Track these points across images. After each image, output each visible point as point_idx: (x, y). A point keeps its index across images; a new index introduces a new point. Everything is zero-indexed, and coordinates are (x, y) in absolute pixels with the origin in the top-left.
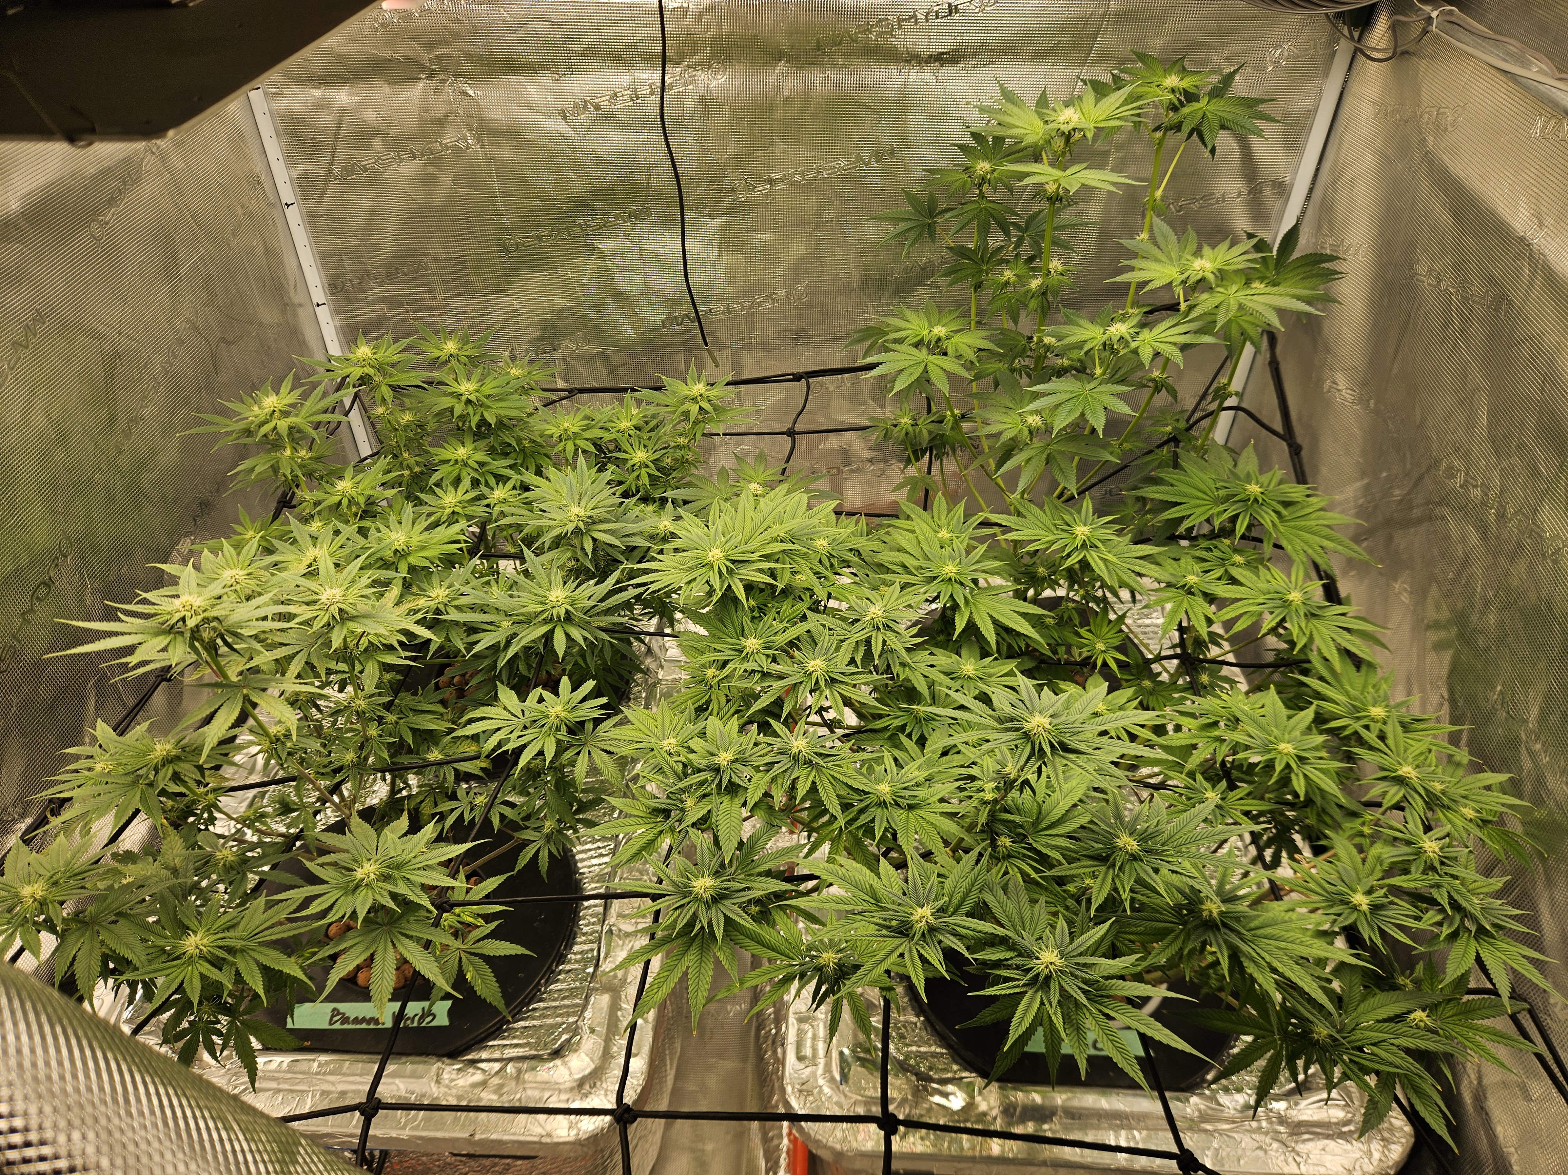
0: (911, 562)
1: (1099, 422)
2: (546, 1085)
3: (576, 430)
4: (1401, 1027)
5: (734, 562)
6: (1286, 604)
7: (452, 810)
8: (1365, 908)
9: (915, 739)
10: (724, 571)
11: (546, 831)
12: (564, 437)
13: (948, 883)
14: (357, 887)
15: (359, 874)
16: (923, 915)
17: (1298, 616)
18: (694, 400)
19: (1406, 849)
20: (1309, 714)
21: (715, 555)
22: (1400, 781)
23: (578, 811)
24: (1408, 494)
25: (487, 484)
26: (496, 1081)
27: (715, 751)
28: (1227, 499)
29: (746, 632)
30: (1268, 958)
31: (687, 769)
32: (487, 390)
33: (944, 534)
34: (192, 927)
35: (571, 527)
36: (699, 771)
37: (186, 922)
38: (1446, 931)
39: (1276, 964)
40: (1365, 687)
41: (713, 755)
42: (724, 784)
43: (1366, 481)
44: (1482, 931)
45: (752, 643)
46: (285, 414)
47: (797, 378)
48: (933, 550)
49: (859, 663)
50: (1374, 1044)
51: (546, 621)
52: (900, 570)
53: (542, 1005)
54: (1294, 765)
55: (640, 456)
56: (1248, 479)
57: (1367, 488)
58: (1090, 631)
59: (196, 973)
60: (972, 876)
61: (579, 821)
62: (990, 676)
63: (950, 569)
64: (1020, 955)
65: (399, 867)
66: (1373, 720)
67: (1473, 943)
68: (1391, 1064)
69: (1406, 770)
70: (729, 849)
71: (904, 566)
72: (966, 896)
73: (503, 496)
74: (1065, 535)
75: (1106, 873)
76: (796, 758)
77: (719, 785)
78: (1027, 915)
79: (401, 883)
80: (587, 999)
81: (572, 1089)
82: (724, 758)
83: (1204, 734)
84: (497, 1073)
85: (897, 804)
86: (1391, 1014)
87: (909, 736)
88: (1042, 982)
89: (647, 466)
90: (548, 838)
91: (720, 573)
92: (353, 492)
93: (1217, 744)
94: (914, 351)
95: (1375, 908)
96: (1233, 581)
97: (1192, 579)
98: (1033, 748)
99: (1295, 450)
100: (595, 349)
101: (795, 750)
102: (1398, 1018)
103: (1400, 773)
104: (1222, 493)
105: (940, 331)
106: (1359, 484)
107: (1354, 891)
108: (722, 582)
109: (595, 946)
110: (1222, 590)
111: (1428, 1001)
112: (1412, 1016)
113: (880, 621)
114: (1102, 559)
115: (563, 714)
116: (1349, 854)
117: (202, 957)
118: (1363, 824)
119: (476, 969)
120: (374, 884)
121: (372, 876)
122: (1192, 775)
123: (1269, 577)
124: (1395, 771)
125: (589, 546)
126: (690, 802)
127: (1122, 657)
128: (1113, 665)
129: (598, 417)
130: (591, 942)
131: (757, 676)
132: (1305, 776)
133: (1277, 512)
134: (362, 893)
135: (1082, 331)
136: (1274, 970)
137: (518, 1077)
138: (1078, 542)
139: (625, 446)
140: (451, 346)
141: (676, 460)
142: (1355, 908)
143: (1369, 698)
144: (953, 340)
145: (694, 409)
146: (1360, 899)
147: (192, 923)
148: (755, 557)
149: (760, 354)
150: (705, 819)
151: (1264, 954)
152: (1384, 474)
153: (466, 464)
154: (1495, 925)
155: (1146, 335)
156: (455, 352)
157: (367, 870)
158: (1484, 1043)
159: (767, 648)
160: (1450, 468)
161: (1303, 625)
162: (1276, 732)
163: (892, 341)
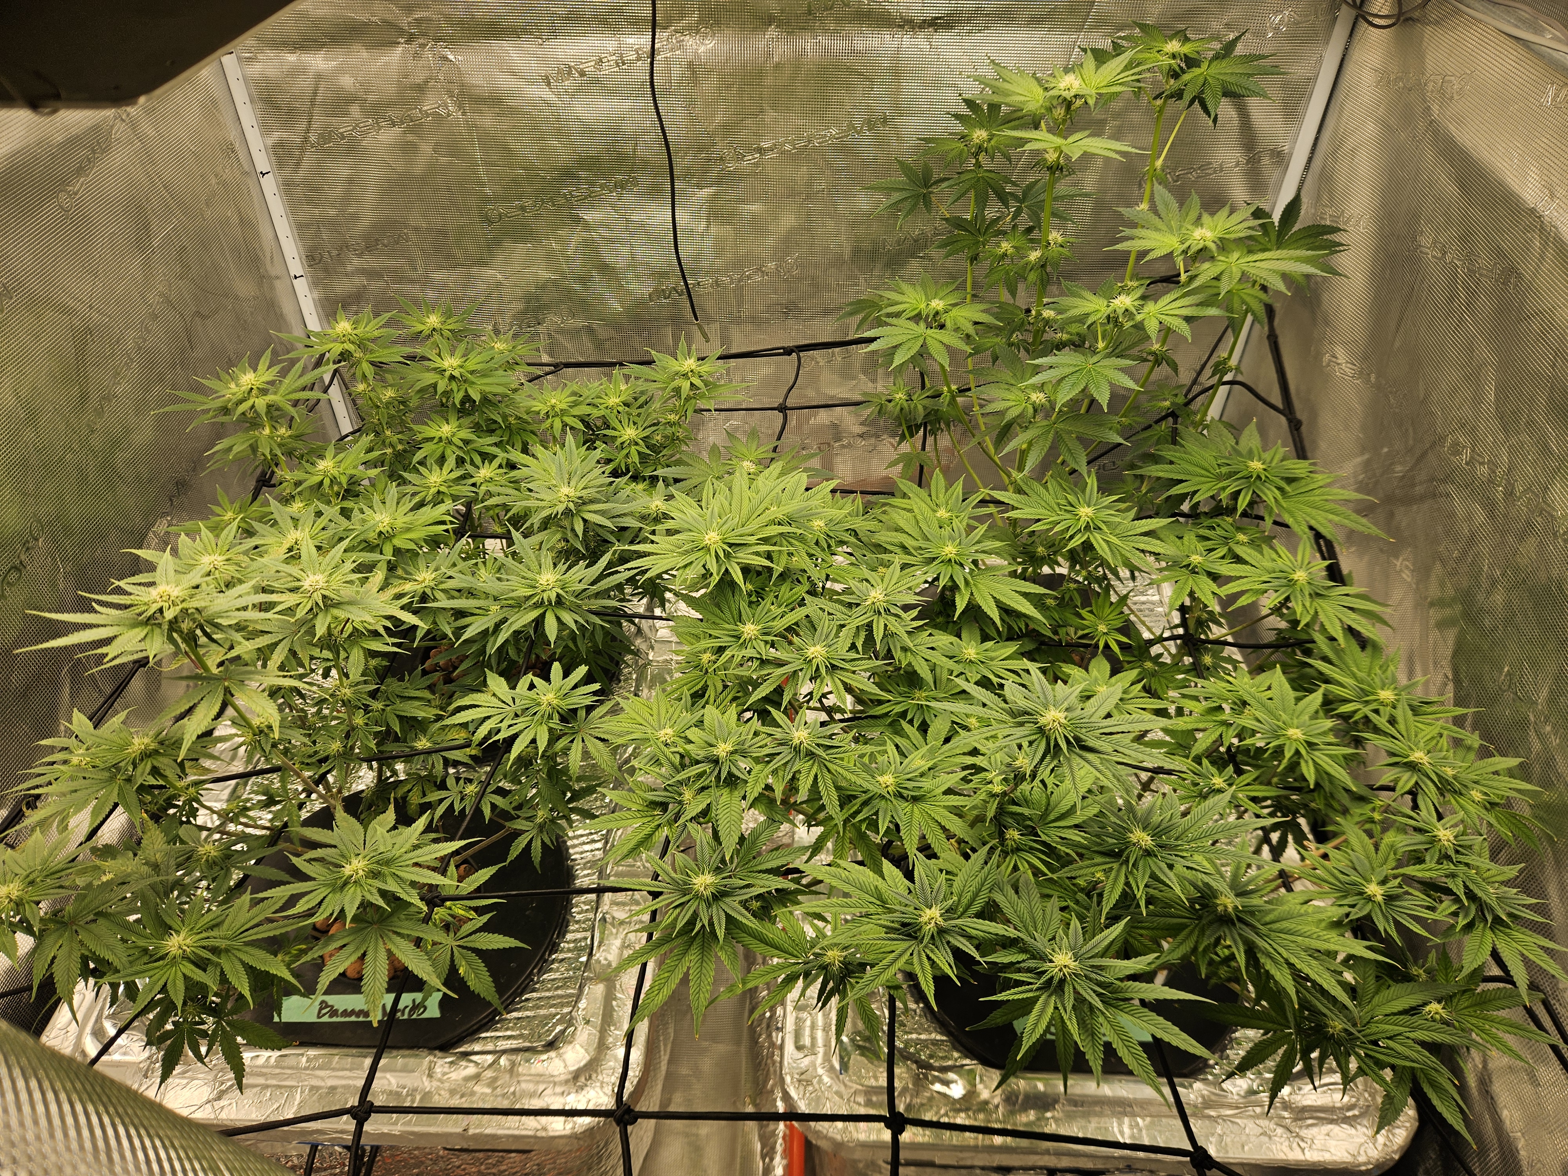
0: (909, 543)
1: (1103, 398)
2: (540, 1078)
3: (564, 406)
4: (1416, 1020)
5: (731, 545)
6: (1291, 583)
7: (441, 801)
8: (1379, 898)
9: (916, 724)
10: (722, 555)
11: (539, 820)
12: (551, 414)
13: (958, 883)
14: (345, 884)
15: (348, 870)
16: (932, 916)
17: (1303, 595)
18: (685, 376)
19: (1420, 838)
20: (1316, 698)
21: (712, 538)
22: (1412, 767)
23: (571, 800)
24: (1411, 469)
25: (472, 463)
26: (489, 1074)
27: (714, 742)
28: (1230, 475)
29: (744, 617)
30: (1285, 954)
31: (685, 761)
32: (471, 365)
33: (942, 513)
34: (175, 926)
35: (561, 508)
36: (698, 762)
37: (169, 921)
38: (1462, 922)
39: (1293, 960)
40: (1370, 669)
41: (711, 746)
42: (723, 776)
43: (1366, 456)
44: (1497, 920)
45: (750, 629)
46: (263, 392)
47: (788, 351)
48: (932, 530)
49: (860, 648)
50: (1390, 1038)
51: (536, 606)
52: (898, 550)
53: (534, 995)
54: (1303, 751)
55: (629, 433)
56: (1250, 455)
57: (1367, 464)
58: (1091, 612)
59: (180, 974)
60: (982, 875)
61: (572, 810)
62: (992, 659)
63: (950, 550)
64: (1034, 957)
65: (388, 863)
66: (1382, 704)
67: (1489, 934)
68: (1407, 1058)
69: (1418, 756)
70: (729, 844)
71: (904, 548)
72: (976, 895)
73: (489, 475)
74: (1068, 516)
75: (1119, 871)
76: (797, 750)
77: (718, 777)
78: (1039, 914)
79: (390, 880)
80: (581, 989)
81: (567, 1082)
82: (722, 749)
83: (1209, 718)
84: (490, 1065)
85: (901, 796)
86: (1407, 1006)
87: (911, 722)
88: (1055, 986)
89: (636, 444)
90: (541, 827)
91: (717, 556)
92: (335, 472)
93: (1224, 728)
94: (911, 325)
95: (1390, 898)
96: (1238, 559)
97: (1196, 559)
98: (1048, 744)
99: (1295, 425)
100: (580, 323)
101: (796, 742)
102: (1412, 1011)
103: (1412, 758)
104: (1224, 470)
105: (937, 304)
106: (1359, 460)
107: (1369, 881)
108: (720, 566)
109: (589, 934)
110: (1226, 569)
111: (1443, 992)
112: (1427, 1008)
113: (881, 606)
114: (1106, 539)
115: (555, 702)
116: (1361, 842)
117: (185, 957)
118: (1373, 810)
119: (469, 964)
120: (363, 882)
121: (361, 873)
122: (1198, 760)
123: (1274, 556)
124: (1407, 756)
125: (579, 528)
126: (688, 795)
127: (1124, 639)
128: (1115, 648)
129: (586, 393)
130: (585, 930)
131: (756, 663)
132: (1315, 763)
133: (1280, 489)
134: (351, 890)
135: (1086, 303)
136: (1291, 965)
137: (512, 1070)
138: (1082, 524)
139: (614, 423)
140: (434, 320)
141: (666, 437)
142: (1369, 899)
143: (1377, 680)
144: (951, 314)
145: (686, 385)
146: (1374, 890)
147: (175, 923)
148: (752, 539)
149: (749, 327)
150: (705, 813)
151: (1281, 950)
152: (1386, 450)
153: (450, 442)
154: (1510, 915)
155: (1151, 307)
156: (438, 326)
157: (356, 867)
158: (1500, 1034)
159: (765, 634)
160: (1456, 444)
161: (1308, 604)
162: (1284, 717)
163: (889, 315)
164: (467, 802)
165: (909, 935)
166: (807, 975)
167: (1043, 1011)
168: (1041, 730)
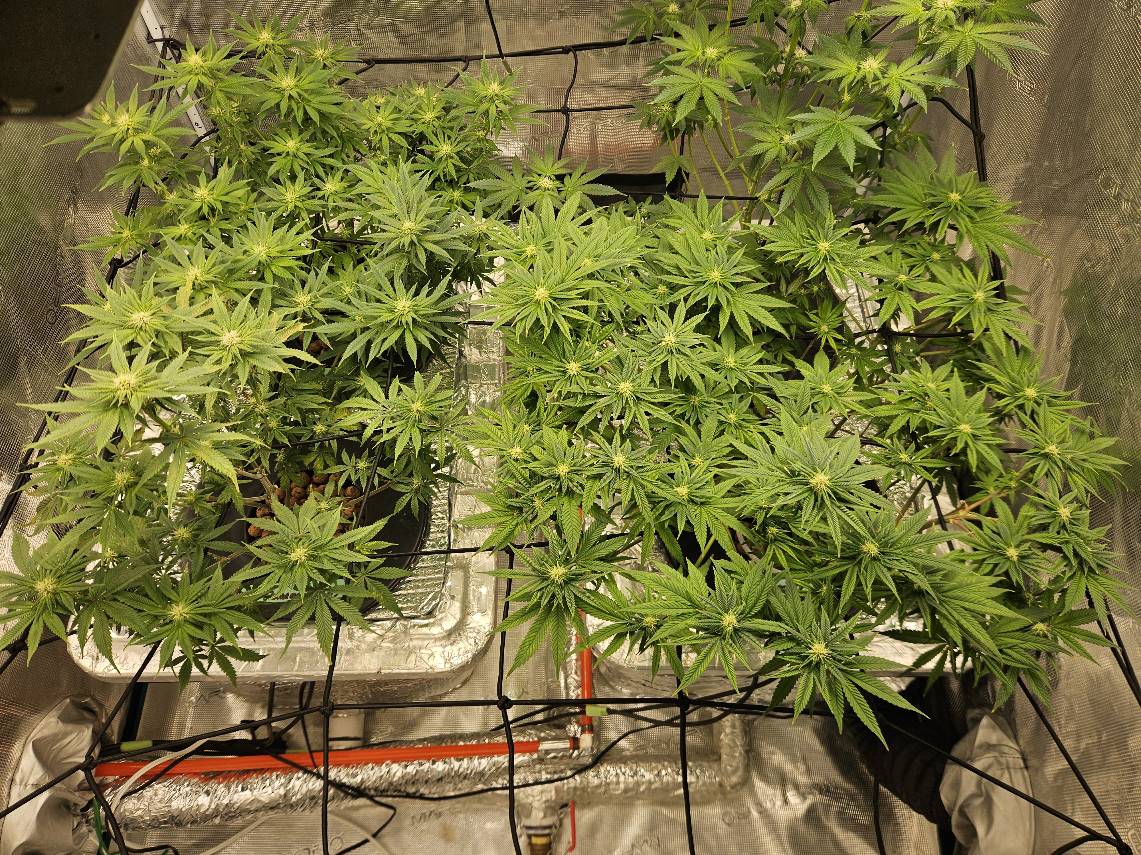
0: (684, 266)
1: (850, 157)
2: (425, 637)
3: (389, 124)
4: (1027, 635)
5: (555, 299)
6: (972, 301)
7: (342, 473)
8: (1015, 559)
9: (692, 423)
10: (550, 309)
11: (415, 486)
12: (379, 131)
13: (745, 588)
14: (293, 566)
15: (293, 556)
16: (730, 620)
17: (980, 312)
18: (491, 100)
19: (1046, 512)
20: (981, 395)
21: (541, 293)
22: (1046, 456)
23: (435, 469)
25: (318, 176)
26: (390, 634)
27: (554, 462)
28: (933, 205)
29: (567, 354)
30: (957, 616)
31: (535, 478)
32: (305, 84)
33: (707, 235)
34: (174, 598)
35: (407, 240)
36: (543, 478)
37: (168, 595)
38: (1068, 574)
39: (963, 622)
40: (1020, 368)
41: (551, 465)
42: (564, 490)
43: (1029, 164)
44: (1091, 570)
45: (573, 367)
46: (137, 131)
47: (566, 50)
48: (700, 255)
49: (658, 383)
50: (1009, 648)
51: (397, 327)
52: (675, 271)
53: (413, 578)
54: (970, 443)
55: (445, 148)
56: (950, 187)
57: (1028, 172)
58: (817, 314)
59: (186, 635)
60: (762, 584)
61: (437, 476)
62: (745, 364)
63: (716, 275)
64: (798, 644)
65: (321, 547)
66: (1027, 399)
67: (1084, 581)
68: (1019, 662)
69: (1052, 449)
70: (573, 543)
71: (678, 268)
72: (758, 599)
73: (334, 189)
74: (810, 249)
75: (852, 571)
76: (618, 471)
77: (560, 490)
78: (800, 610)
79: (325, 561)
80: (446, 573)
81: (444, 638)
82: (562, 469)
83: (901, 406)
84: (390, 629)
85: (693, 501)
86: (1022, 626)
87: (688, 422)
88: (815, 667)
89: (452, 158)
90: (417, 491)
91: (546, 310)
92: (210, 199)
93: (910, 415)
94: (689, 73)
95: (1022, 558)
96: (933, 279)
97: (902, 278)
98: (816, 500)
99: (979, 139)
100: (385, 20)
101: (616, 465)
102: (1026, 629)
103: (1047, 450)
104: (930, 200)
105: (712, 52)
106: (1022, 165)
107: (1009, 545)
108: (549, 318)
109: (446, 535)
110: (924, 286)
111: (1046, 615)
112: (1035, 627)
113: (673, 346)
114: (838, 271)
115: (422, 409)
116: (1005, 513)
117: (186, 621)
118: (1011, 480)
119: (377, 589)
120: (306, 564)
121: (303, 558)
123: (960, 275)
124: (1043, 448)
125: (423, 257)
126: (538, 503)
127: (840, 337)
128: (833, 344)
129: (404, 107)
130: (443, 532)
131: (580, 397)
132: (978, 452)
133: (971, 217)
134: (298, 571)
135: (840, 65)
136: (961, 626)
137: (406, 632)
138: (821, 256)
139: (432, 138)
140: (265, 36)
141: (476, 149)
142: (1008, 559)
143: (1025, 379)
144: (723, 61)
145: (493, 111)
146: (1013, 553)
147: (173, 595)
148: (573, 294)
149: (531, 24)
150: (554, 517)
151: (954, 613)
152: (1046, 163)
153: (295, 156)
154: (1099, 565)
155: (894, 72)
156: (271, 42)
157: (299, 553)
158: (1080, 642)
159: (586, 370)
160: (1109, 178)
161: (982, 320)
162: (958, 413)
163: (670, 63)
164: (360, 474)
165: (715, 634)
166: (632, 633)
167: (806, 686)
168: (811, 489)
